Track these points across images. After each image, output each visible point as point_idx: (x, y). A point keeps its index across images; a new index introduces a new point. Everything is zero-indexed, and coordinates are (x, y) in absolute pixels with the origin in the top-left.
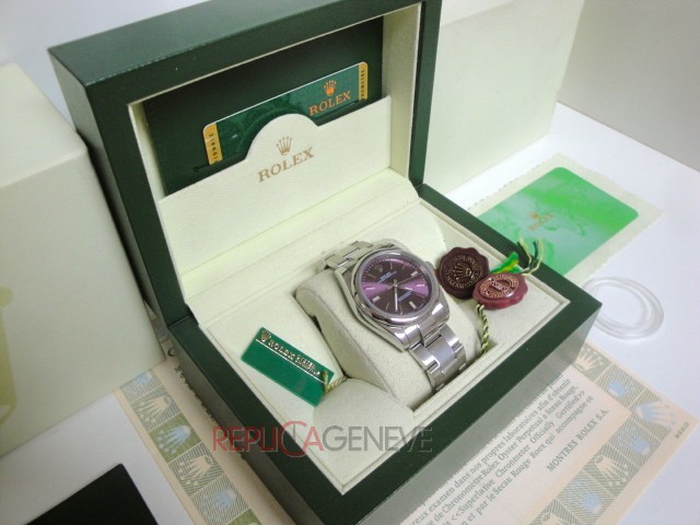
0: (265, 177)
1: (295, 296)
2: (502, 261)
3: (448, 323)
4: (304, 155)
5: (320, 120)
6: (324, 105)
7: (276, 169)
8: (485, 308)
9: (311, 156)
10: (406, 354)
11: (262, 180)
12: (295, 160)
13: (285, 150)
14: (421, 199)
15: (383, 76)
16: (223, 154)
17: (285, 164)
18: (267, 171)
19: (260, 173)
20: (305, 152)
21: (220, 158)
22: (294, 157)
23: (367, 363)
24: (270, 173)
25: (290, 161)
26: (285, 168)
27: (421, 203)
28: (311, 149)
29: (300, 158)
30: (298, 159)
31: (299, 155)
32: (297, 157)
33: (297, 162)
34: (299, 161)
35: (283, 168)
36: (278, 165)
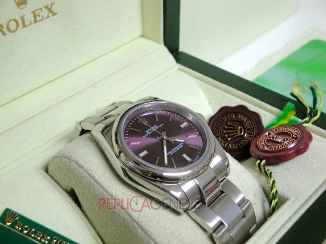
1: (47, 171)
2: (276, 114)
3: (230, 178)
4: (45, 12)
7: (13, 26)
8: (267, 164)
10: (184, 217)
12: (35, 16)
13: (22, 3)
14: (179, 66)
17: (23, 20)
18: (1, 27)
20: (46, 7)
22: (34, 12)
23: (140, 232)
24: (5, 30)
25: (29, 18)
26: (24, 26)
27: (179, 69)
28: (52, 4)
29: (41, 14)
30: (39, 15)
31: (40, 11)
32: (37, 13)
33: (38, 19)
34: (41, 18)
35: (21, 25)
36: (15, 20)
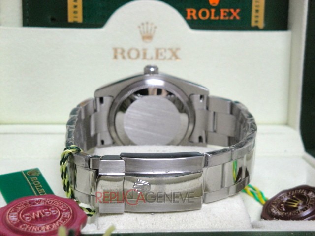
0: (119, 56)
4: (168, 54)
5: (195, 24)
6: (204, 14)
7: (134, 54)
9: (177, 58)
11: (115, 57)
12: (157, 54)
13: (147, 37)
15: (291, 10)
16: (84, 17)
17: (145, 54)
18: (123, 51)
19: (115, 50)
21: (80, 19)
22: (157, 50)
24: (126, 54)
25: (152, 52)
26: (145, 58)
27: (304, 158)
28: (178, 49)
29: (164, 54)
30: (162, 54)
31: (163, 50)
32: (160, 51)
33: (160, 57)
34: (162, 57)
35: (141, 56)
36: (137, 50)
